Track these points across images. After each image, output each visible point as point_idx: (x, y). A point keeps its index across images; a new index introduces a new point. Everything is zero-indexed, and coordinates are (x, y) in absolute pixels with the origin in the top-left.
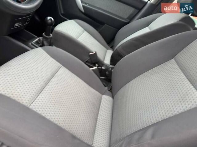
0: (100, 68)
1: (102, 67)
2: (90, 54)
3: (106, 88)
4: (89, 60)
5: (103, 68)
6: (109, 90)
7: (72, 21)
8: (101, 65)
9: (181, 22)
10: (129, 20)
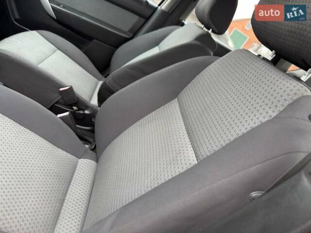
0: (81, 112)
1: (84, 110)
2: (61, 89)
3: (87, 146)
4: (60, 99)
5: (87, 112)
6: (92, 150)
7: (35, 32)
8: (84, 108)
9: (197, 42)
10: (132, 35)
